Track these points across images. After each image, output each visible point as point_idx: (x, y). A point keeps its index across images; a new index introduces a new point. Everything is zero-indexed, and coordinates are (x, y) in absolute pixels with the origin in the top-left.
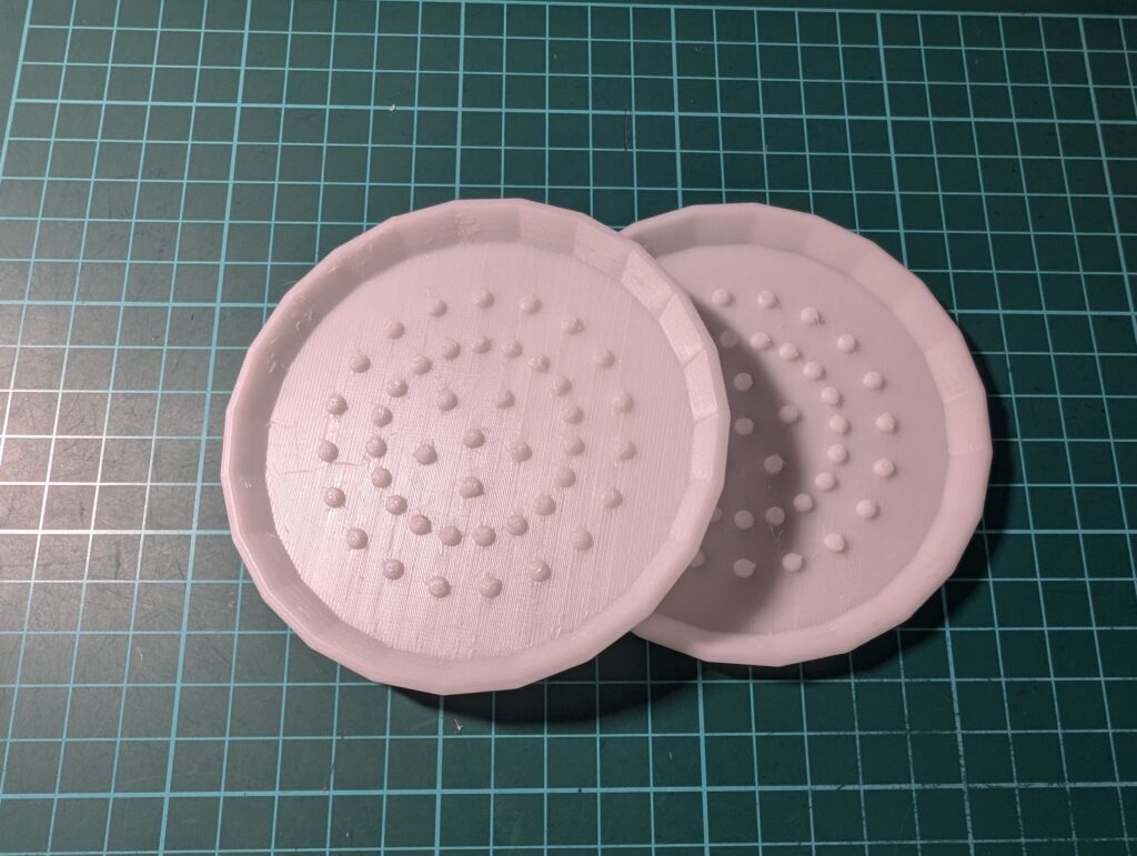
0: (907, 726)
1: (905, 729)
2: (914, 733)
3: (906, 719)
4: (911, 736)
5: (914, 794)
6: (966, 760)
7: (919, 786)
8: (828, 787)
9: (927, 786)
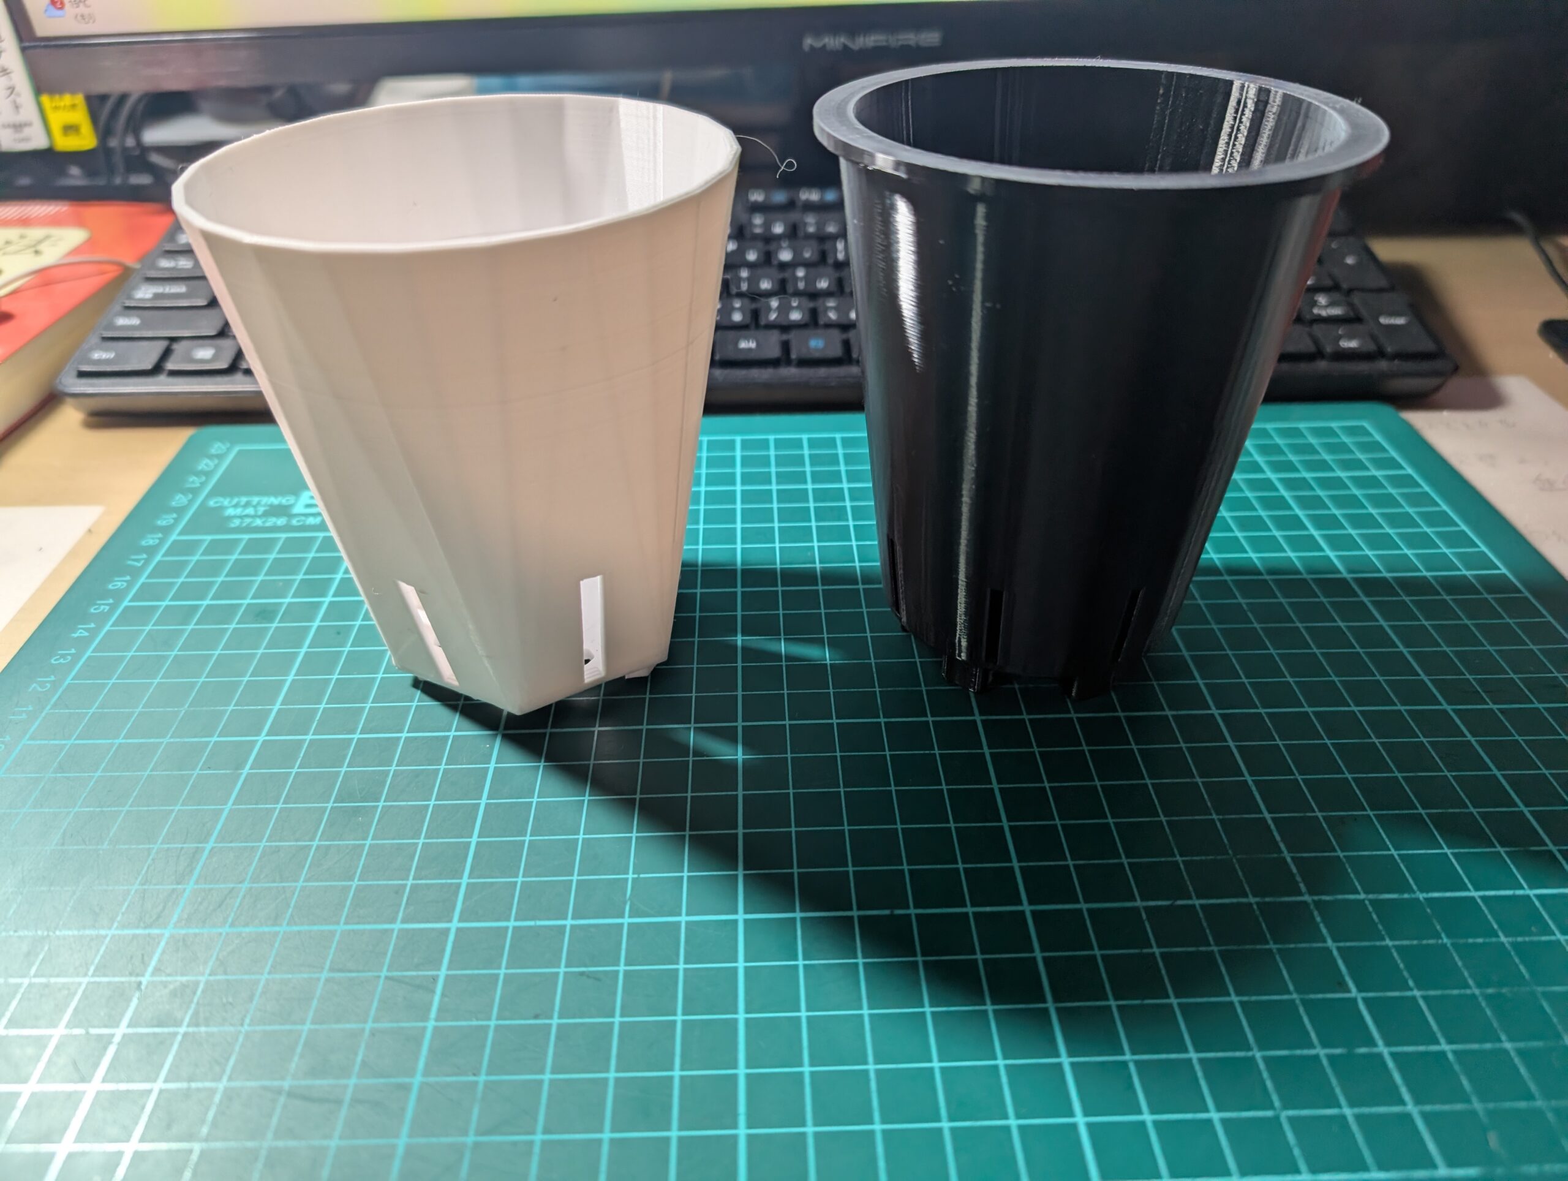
0: (1230, 852)
1: (1228, 854)
2: (1238, 857)
3: (1228, 847)
4: (1237, 860)
5: (1255, 907)
6: (1301, 876)
7: (1258, 899)
8: (1160, 903)
9: (1267, 899)
